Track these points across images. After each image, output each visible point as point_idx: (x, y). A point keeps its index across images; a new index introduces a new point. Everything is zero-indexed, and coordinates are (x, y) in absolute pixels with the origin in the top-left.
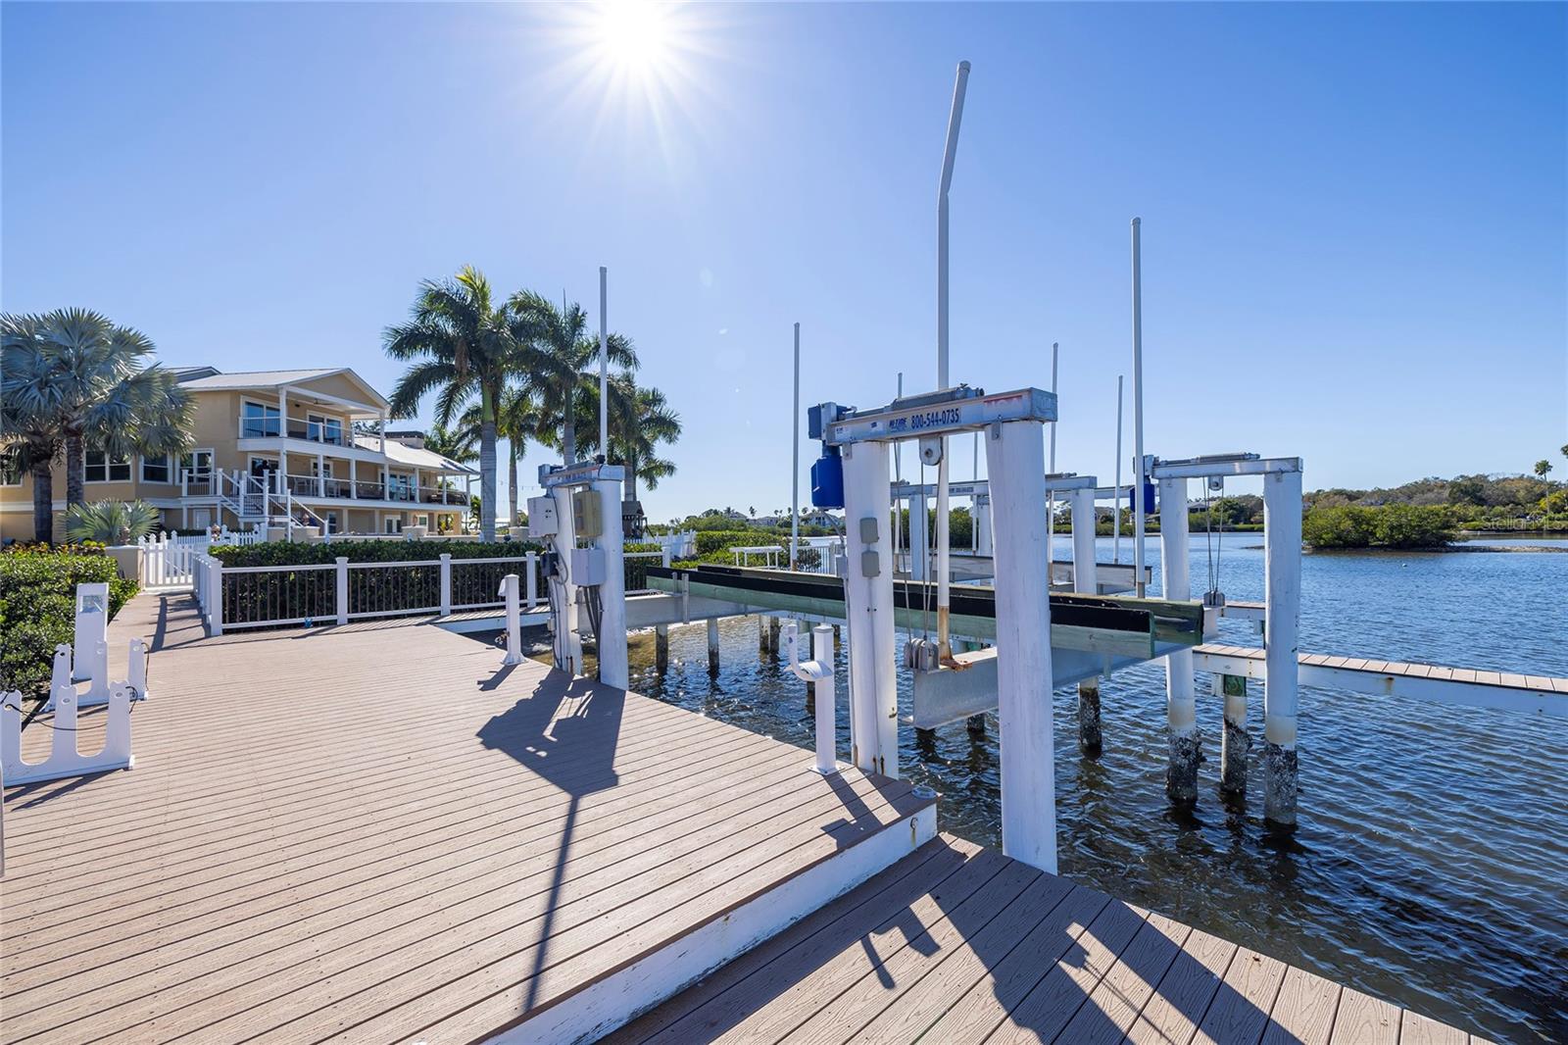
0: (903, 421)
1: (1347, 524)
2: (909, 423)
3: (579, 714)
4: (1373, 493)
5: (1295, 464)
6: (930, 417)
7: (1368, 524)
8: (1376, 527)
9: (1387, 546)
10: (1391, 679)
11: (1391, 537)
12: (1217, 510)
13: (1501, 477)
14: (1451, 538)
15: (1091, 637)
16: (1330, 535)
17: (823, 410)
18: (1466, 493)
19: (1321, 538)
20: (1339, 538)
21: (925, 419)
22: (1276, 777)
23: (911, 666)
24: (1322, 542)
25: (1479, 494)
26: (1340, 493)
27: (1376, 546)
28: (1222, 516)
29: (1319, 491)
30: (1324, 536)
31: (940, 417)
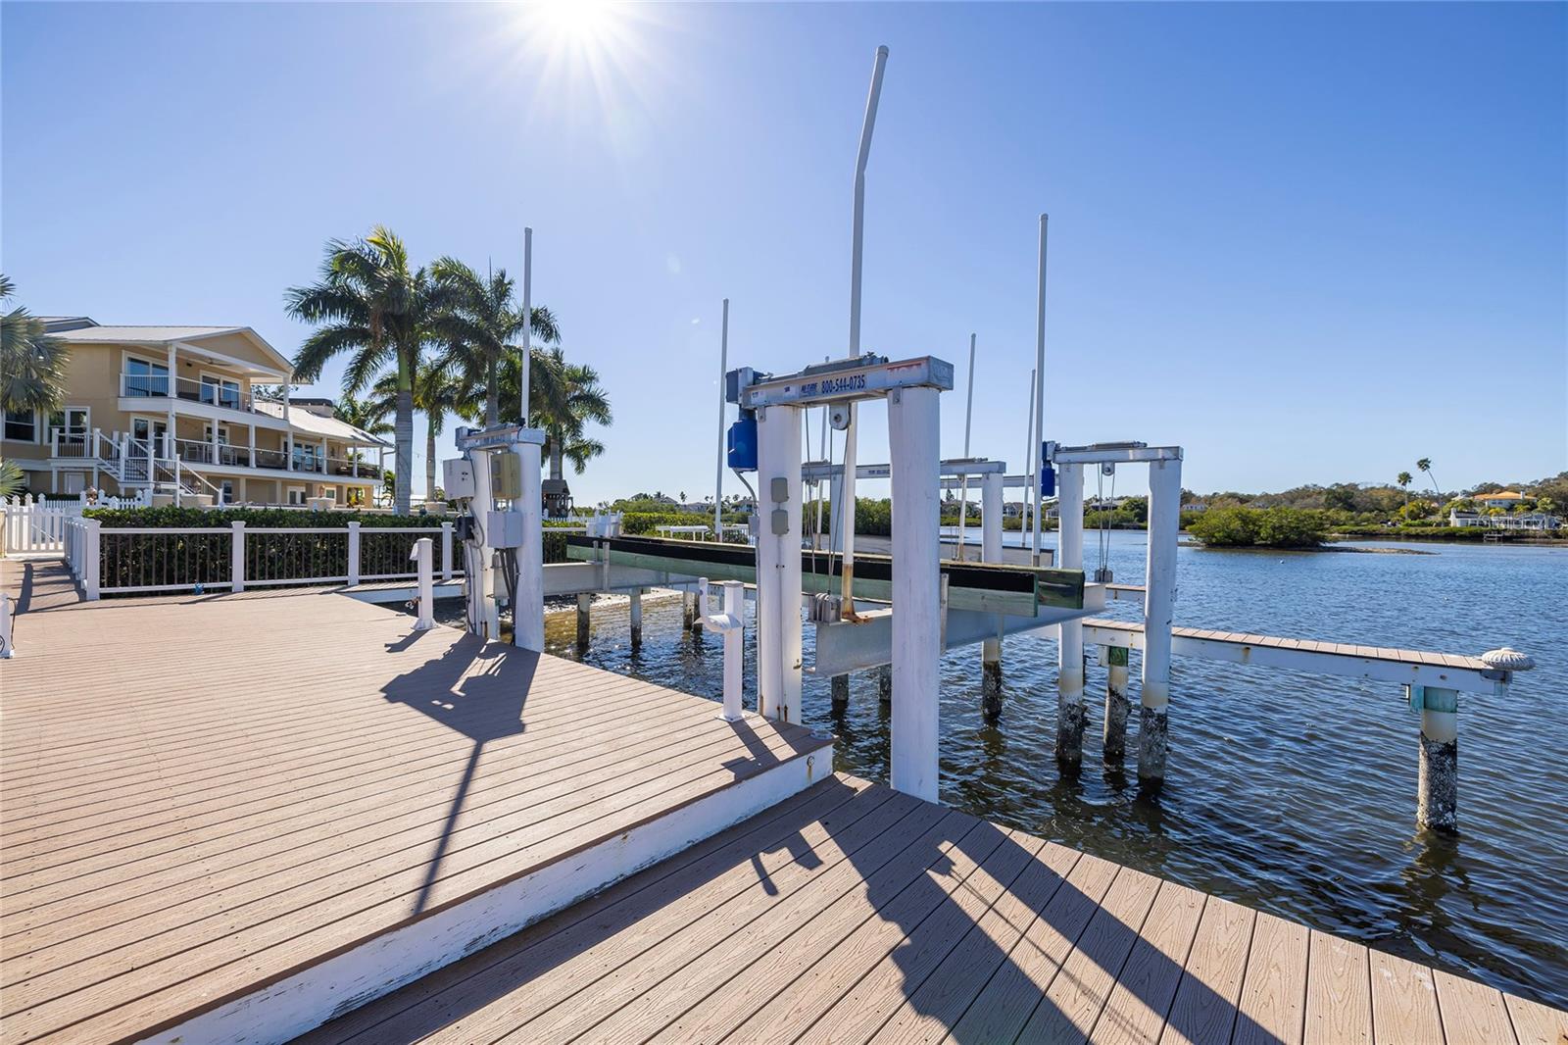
0: (814, 386)
1: (1236, 524)
2: (819, 387)
3: (490, 673)
4: (1261, 497)
5: (1176, 453)
6: (838, 382)
7: (1254, 524)
8: (1260, 527)
9: (1269, 545)
10: (1248, 648)
11: (1273, 537)
12: (1125, 509)
13: (1369, 486)
14: (1323, 539)
15: (983, 598)
16: (1221, 534)
17: (740, 375)
18: (1339, 499)
19: (1213, 536)
20: (1229, 537)
21: (834, 385)
22: (1149, 737)
23: (815, 619)
24: (1214, 540)
25: (1350, 501)
26: (1233, 496)
27: (1259, 545)
28: (1128, 514)
29: (1215, 494)
30: (1216, 535)
31: (848, 383)
